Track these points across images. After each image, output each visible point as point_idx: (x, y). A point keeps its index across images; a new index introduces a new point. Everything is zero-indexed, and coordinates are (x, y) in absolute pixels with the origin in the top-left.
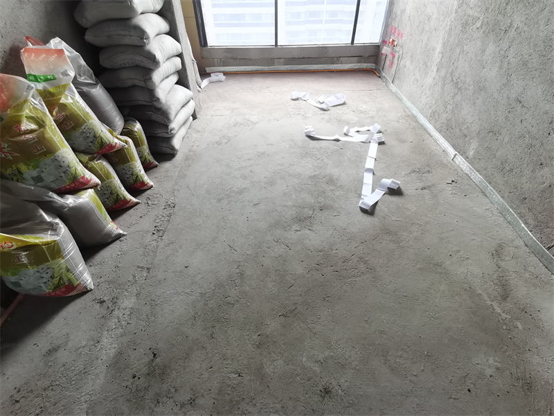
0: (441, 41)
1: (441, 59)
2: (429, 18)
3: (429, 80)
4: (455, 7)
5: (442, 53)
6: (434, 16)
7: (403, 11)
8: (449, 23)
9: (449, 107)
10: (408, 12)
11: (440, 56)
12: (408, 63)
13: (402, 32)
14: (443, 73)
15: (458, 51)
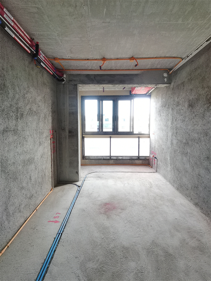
0: (169, 156)
1: (171, 162)
2: (163, 149)
3: (169, 169)
4: (170, 146)
5: (170, 160)
6: (165, 149)
7: (155, 146)
8: (170, 151)
9: (179, 178)
10: (156, 147)
11: (170, 161)
12: (160, 163)
13: (156, 153)
14: (172, 166)
15: (175, 159)
